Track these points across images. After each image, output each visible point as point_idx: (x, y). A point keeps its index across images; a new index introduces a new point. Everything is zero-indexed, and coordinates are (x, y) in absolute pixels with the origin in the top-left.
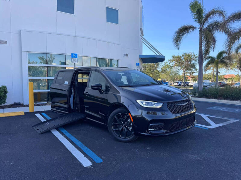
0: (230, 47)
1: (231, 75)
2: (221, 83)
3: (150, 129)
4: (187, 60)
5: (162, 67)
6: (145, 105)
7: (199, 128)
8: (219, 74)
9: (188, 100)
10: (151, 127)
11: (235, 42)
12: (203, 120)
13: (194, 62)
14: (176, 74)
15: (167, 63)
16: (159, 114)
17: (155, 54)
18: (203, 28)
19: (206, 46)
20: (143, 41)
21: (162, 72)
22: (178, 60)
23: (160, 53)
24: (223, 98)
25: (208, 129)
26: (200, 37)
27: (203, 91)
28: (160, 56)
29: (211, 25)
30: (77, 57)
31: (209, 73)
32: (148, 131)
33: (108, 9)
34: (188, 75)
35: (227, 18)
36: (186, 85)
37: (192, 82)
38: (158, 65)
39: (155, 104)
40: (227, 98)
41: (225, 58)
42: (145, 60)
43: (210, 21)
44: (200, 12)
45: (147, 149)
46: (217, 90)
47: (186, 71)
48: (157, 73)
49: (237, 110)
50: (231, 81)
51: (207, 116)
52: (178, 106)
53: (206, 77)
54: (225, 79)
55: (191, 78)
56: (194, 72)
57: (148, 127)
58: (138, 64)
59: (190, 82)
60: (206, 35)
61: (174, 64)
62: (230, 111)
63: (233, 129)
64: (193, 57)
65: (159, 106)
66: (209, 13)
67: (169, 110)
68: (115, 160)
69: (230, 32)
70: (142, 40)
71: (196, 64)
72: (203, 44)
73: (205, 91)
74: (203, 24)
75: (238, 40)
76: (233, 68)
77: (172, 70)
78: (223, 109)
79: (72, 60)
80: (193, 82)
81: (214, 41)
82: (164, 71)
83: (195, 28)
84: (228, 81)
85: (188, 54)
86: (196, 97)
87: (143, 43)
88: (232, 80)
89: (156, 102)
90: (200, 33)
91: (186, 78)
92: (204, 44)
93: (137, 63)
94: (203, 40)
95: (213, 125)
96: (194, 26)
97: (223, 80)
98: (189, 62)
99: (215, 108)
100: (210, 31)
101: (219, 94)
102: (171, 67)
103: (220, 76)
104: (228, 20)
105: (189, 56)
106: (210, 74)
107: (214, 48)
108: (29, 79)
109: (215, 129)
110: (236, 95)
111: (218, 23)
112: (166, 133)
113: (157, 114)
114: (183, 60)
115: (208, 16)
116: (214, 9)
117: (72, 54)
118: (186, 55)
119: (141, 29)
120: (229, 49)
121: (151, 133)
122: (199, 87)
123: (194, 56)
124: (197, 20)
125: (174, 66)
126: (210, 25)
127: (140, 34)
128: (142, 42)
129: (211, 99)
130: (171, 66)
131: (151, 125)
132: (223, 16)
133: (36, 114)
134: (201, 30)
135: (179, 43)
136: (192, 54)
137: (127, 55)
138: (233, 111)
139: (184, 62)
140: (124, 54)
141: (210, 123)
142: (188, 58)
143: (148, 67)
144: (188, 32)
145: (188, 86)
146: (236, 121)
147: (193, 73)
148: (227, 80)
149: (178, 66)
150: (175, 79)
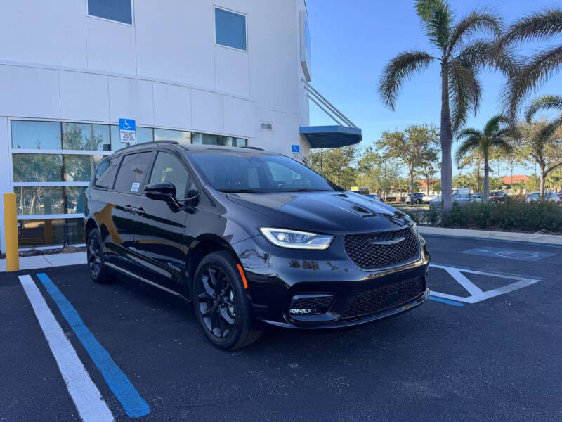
0: (514, 102)
1: (517, 177)
2: (496, 193)
3: (293, 311)
4: (417, 141)
5: (360, 159)
6: (284, 241)
7: (440, 303)
8: (490, 175)
9: (408, 232)
10: (299, 305)
11: (525, 90)
12: (451, 282)
13: (432, 146)
14: (393, 175)
15: (371, 149)
16: (324, 266)
17: (337, 124)
18: (450, 60)
19: (457, 101)
20: (310, 94)
21: (360, 170)
22: (396, 143)
23: (350, 122)
24: (501, 227)
25: (461, 305)
26: (443, 79)
27: (452, 211)
28: (351, 127)
29: (469, 51)
30: (133, 128)
31: (469, 172)
32: (289, 316)
33: (218, 12)
34: (421, 179)
35: (505, 32)
36: (417, 199)
37: (431, 193)
38: (350, 154)
39: (311, 238)
40: (509, 227)
41: (504, 132)
42: (316, 138)
43: (467, 40)
44: (441, 19)
45: (290, 368)
46: (485, 207)
47: (415, 169)
48: (348, 174)
49: (535, 255)
50: (519, 191)
51: (461, 272)
52: (377, 245)
53: (463, 182)
54: (506, 185)
55: (428, 183)
56: (435, 169)
57: (289, 304)
58: (296, 149)
59: (426, 193)
60: (457, 76)
61: (387, 151)
62: (517, 258)
63: (527, 303)
64: (431, 134)
65: (323, 244)
66: (464, 22)
67: (350, 256)
68: (188, 408)
69: (515, 67)
70: (306, 91)
71: (438, 150)
72: (450, 96)
73: (459, 210)
74: (451, 49)
75: (534, 85)
76: (522, 160)
77: (383, 165)
78: (500, 253)
79: (122, 135)
80: (433, 193)
81: (476, 90)
82: (365, 169)
83: (432, 58)
84: (512, 190)
85: (419, 127)
86: (436, 227)
87: (310, 101)
88: (522, 188)
89: (315, 234)
90: (443, 72)
91: (415, 185)
92: (452, 95)
93: (293, 147)
94: (451, 87)
95: (477, 295)
96: (429, 53)
97: (500, 188)
98: (423, 147)
99: (482, 251)
100: (467, 64)
101: (492, 218)
102: (381, 160)
103: (495, 179)
104: (508, 36)
105: (421, 131)
106: (470, 175)
107: (475, 108)
108: (15, 187)
109: (481, 304)
110: (530, 218)
111: (485, 46)
112: (340, 321)
113: (320, 267)
114: (408, 142)
115: (462, 29)
116: (475, 13)
117: (122, 121)
118: (415, 130)
119: (304, 65)
120: (512, 106)
121: (297, 323)
122: (443, 201)
123: (434, 132)
124: (436, 39)
125: (387, 156)
126: (466, 50)
127: (301, 75)
128: (308, 96)
129: (473, 231)
130: (380, 158)
131: (296, 297)
132: (497, 29)
133: (21, 278)
134: (445, 62)
135: (393, 94)
136: (429, 128)
137: (269, 127)
138: (527, 258)
139: (409, 145)
140: (262, 124)
141: (468, 290)
142: (420, 137)
143: (326, 161)
144: (414, 67)
145: (421, 201)
146: (534, 281)
147: (432, 172)
148: (509, 187)
149: (398, 156)
150: (392, 187)
